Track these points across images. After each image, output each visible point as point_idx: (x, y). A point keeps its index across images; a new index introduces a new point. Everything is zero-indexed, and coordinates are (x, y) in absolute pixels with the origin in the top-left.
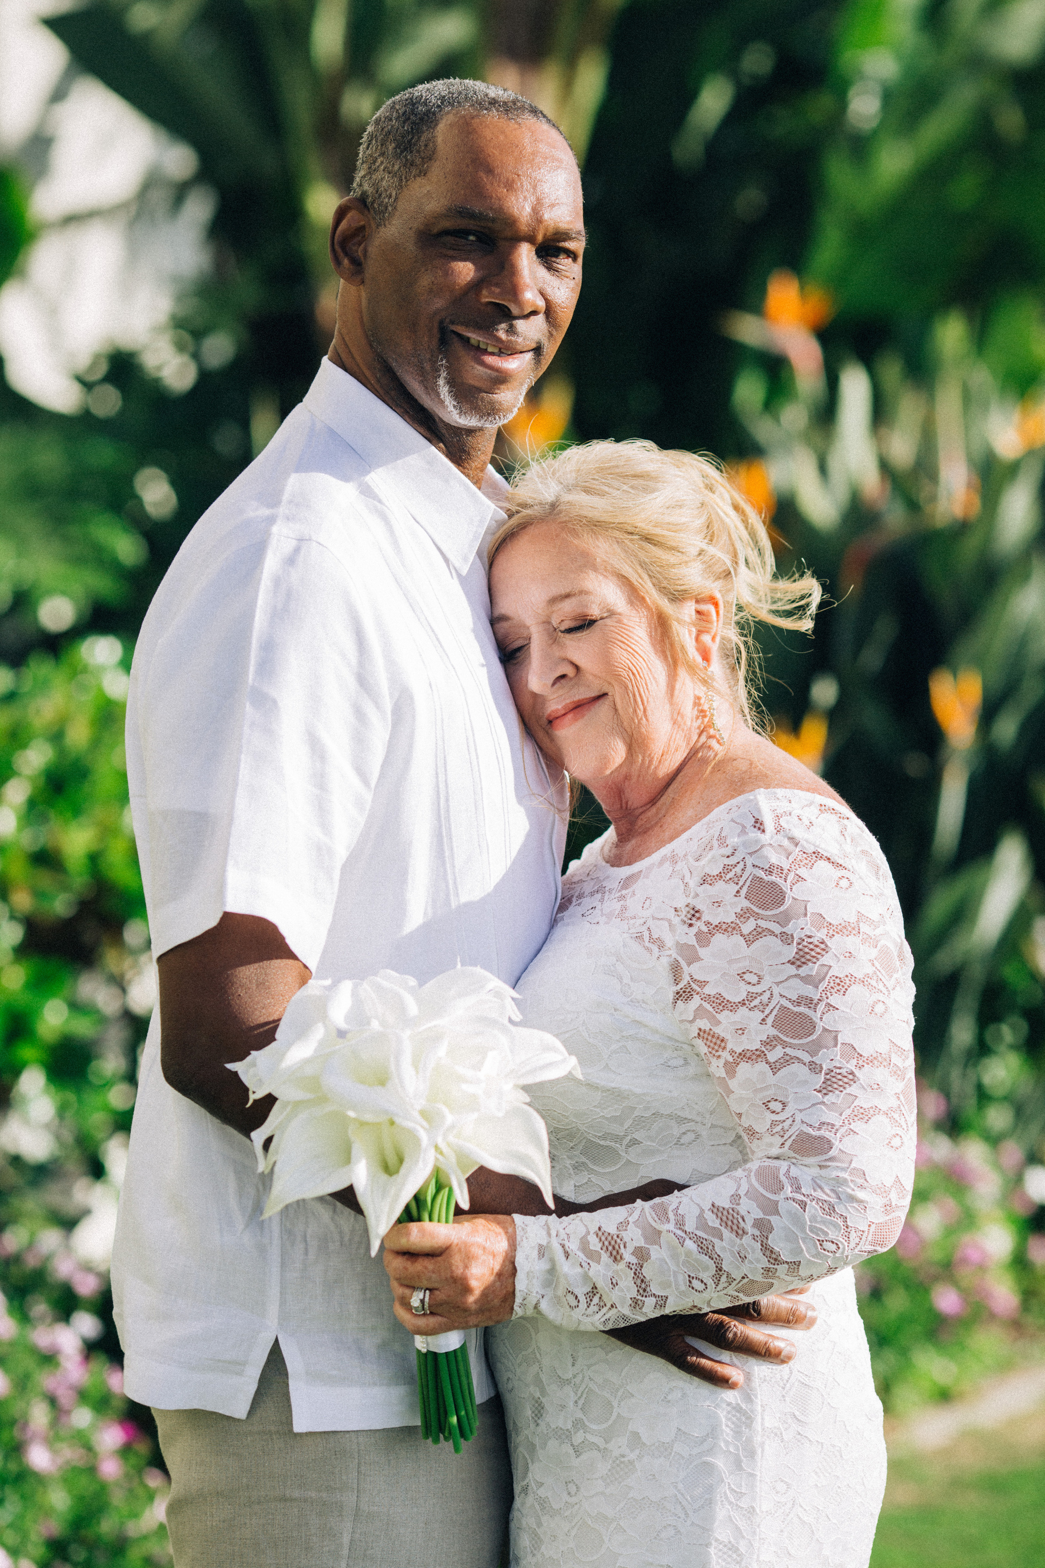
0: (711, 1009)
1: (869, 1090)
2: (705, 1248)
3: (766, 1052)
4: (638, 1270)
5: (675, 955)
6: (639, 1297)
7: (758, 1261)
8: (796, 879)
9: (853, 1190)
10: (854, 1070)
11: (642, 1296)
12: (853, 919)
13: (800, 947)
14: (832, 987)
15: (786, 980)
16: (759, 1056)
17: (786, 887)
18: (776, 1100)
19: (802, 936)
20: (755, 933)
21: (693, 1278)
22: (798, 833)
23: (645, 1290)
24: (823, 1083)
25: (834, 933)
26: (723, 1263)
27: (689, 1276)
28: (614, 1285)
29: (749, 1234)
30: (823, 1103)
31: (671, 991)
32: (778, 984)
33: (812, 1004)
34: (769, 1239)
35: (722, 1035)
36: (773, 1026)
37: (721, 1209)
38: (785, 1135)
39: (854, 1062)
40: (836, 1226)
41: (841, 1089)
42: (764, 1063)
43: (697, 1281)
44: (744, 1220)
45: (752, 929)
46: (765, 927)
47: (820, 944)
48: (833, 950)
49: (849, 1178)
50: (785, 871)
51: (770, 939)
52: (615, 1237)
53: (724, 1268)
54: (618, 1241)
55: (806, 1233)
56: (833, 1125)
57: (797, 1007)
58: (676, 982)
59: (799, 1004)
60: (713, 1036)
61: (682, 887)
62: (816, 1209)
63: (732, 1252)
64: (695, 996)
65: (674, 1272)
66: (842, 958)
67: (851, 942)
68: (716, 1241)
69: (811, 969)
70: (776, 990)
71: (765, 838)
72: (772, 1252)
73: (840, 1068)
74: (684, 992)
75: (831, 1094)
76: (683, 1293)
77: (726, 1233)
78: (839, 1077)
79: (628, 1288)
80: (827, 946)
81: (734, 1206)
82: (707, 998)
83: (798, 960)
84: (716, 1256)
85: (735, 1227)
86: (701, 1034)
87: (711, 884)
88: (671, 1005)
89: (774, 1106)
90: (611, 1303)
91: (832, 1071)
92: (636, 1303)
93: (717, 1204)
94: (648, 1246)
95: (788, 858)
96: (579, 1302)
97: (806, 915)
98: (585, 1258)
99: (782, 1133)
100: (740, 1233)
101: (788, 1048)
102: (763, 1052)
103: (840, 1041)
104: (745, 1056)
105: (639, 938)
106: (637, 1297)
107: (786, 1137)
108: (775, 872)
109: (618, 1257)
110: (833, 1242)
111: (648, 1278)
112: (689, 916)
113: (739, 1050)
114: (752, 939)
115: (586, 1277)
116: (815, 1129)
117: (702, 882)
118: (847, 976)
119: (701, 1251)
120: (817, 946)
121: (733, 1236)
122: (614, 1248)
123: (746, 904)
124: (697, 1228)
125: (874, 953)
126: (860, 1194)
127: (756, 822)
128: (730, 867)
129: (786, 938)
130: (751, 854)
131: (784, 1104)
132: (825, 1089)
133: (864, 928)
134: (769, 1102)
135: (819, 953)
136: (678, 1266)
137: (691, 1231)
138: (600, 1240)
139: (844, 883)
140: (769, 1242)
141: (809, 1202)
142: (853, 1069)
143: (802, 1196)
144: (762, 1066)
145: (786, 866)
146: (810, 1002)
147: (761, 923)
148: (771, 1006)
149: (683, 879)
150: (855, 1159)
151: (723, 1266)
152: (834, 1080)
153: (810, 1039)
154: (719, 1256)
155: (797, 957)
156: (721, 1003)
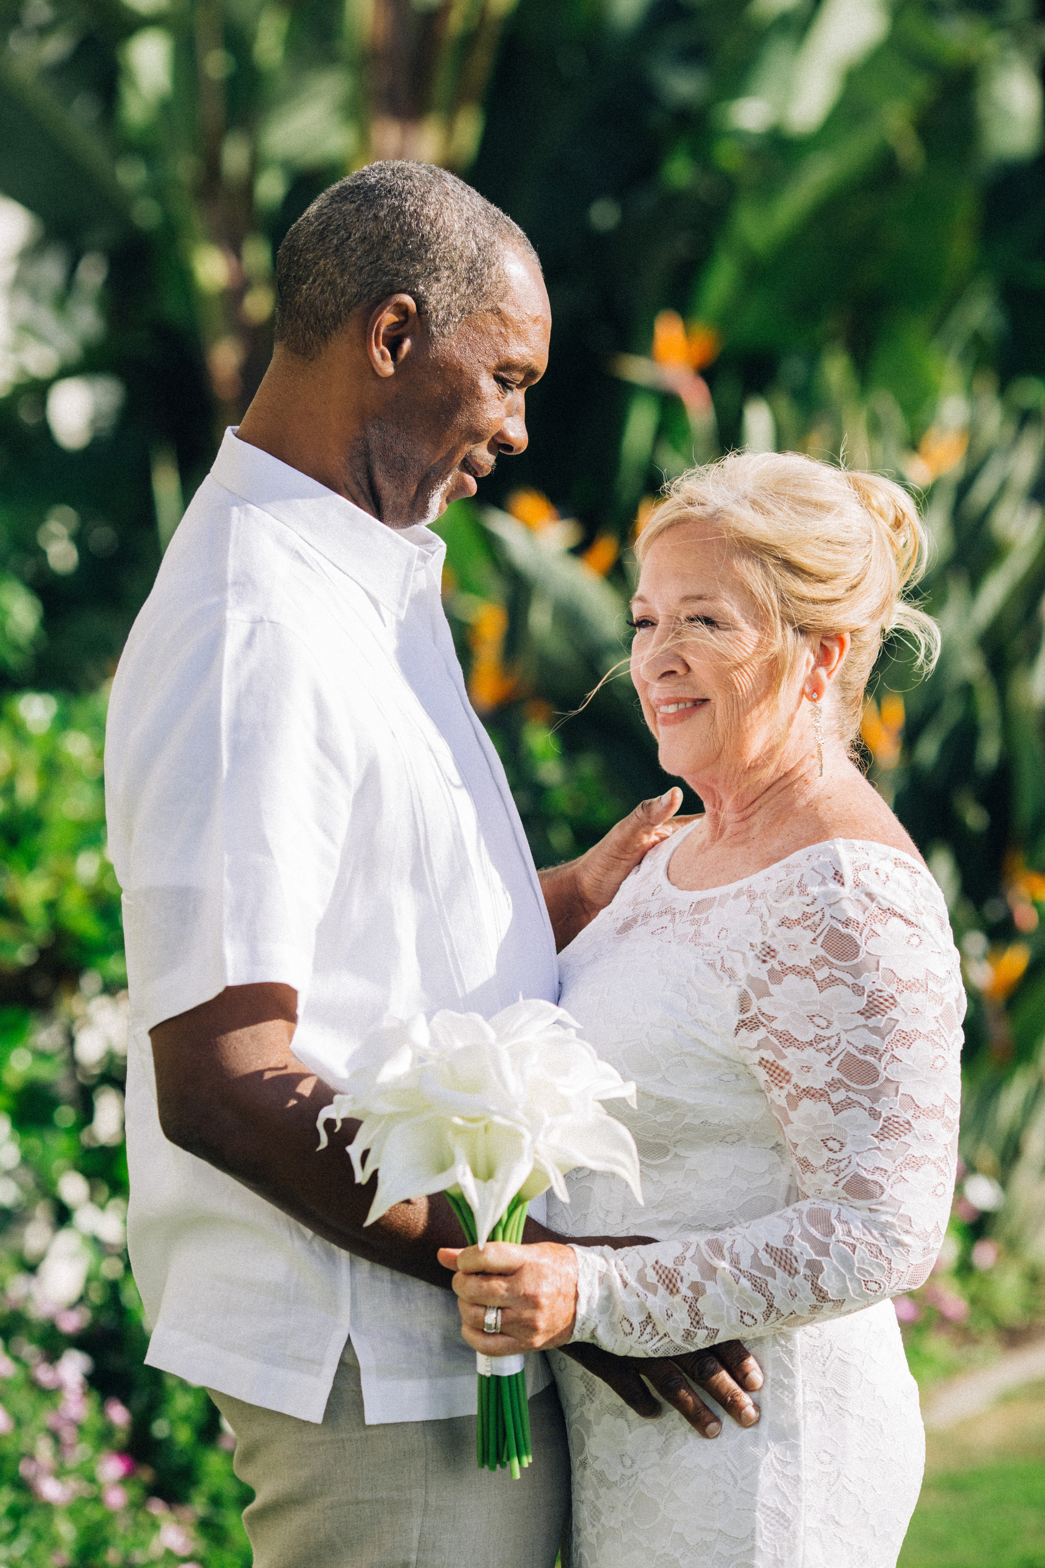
0: (777, 1042)
1: (922, 1140)
2: (759, 1286)
3: (830, 1093)
4: (693, 1303)
5: (745, 987)
6: (692, 1329)
7: (807, 1299)
8: (870, 934)
9: (900, 1234)
10: (911, 1121)
11: (695, 1328)
12: (921, 976)
13: (871, 999)
14: (898, 1040)
15: (854, 1029)
16: (822, 1095)
17: (860, 941)
18: (834, 1139)
19: (873, 989)
20: (828, 980)
21: (745, 1313)
22: (875, 889)
23: (698, 1323)
24: (881, 1129)
25: (904, 989)
26: (775, 1300)
27: (741, 1312)
28: (669, 1316)
29: (801, 1273)
30: (878, 1148)
31: (737, 1017)
32: (846, 1031)
33: (877, 1054)
34: (820, 1279)
35: (787, 1069)
36: (838, 1070)
37: (775, 1250)
38: (840, 1175)
39: (912, 1112)
40: (881, 1267)
41: (897, 1137)
42: (827, 1103)
43: (748, 1317)
44: (797, 1261)
45: (826, 976)
46: (838, 977)
47: (889, 999)
48: (901, 1005)
49: (897, 1223)
50: (861, 926)
51: (841, 988)
52: (672, 1271)
53: (775, 1304)
54: (675, 1275)
55: (854, 1274)
56: (886, 1171)
57: (863, 1055)
58: (743, 1010)
59: (865, 1053)
60: (777, 1068)
61: (760, 924)
62: (865, 1252)
63: (784, 1290)
64: (762, 1028)
65: (728, 1307)
66: (909, 1013)
67: (918, 999)
68: (769, 1279)
69: (880, 1021)
70: (844, 1037)
71: (846, 891)
72: (820, 1291)
73: (897, 1117)
74: (750, 1022)
75: (887, 1140)
76: (733, 1327)
77: (779, 1272)
78: (896, 1125)
79: (682, 1320)
80: (895, 1001)
81: (787, 1247)
82: (774, 1033)
83: (867, 1011)
84: (769, 1293)
85: (788, 1267)
86: (762, 1062)
87: (788, 927)
88: (733, 1031)
89: (831, 1144)
90: (665, 1332)
91: (890, 1119)
92: (689, 1334)
93: (771, 1244)
94: (704, 1282)
95: (864, 913)
96: (633, 1329)
97: (877, 969)
98: (641, 1289)
99: (837, 1172)
100: (792, 1272)
101: (850, 1092)
102: (827, 1092)
103: (901, 1091)
104: (808, 1093)
105: (712, 965)
106: (690, 1329)
107: (840, 1177)
108: (851, 925)
109: (675, 1290)
110: (876, 1282)
111: (702, 1311)
112: (764, 953)
113: (803, 1086)
114: (824, 986)
115: (642, 1306)
116: (870, 1173)
117: (780, 924)
118: (913, 1031)
119: (754, 1288)
120: (886, 1000)
121: (786, 1275)
122: (670, 1281)
123: (822, 952)
124: (751, 1267)
125: (939, 1010)
126: (906, 1239)
127: (836, 874)
128: (809, 915)
129: (858, 990)
130: (830, 905)
131: (842, 1145)
132: (882, 1135)
133: (931, 985)
134: (828, 1139)
135: (887, 1007)
136: (732, 1301)
137: (746, 1269)
138: (657, 1273)
139: (915, 941)
140: (819, 1282)
141: (858, 1245)
142: (910, 1118)
143: (852, 1240)
144: (824, 1105)
145: (861, 919)
146: (875, 1052)
147: (836, 973)
148: (838, 1050)
149: (761, 917)
150: (903, 1206)
151: (774, 1303)
152: (891, 1127)
153: (873, 1086)
154: (771, 1293)
155: (867, 1008)
156: (787, 1039)
